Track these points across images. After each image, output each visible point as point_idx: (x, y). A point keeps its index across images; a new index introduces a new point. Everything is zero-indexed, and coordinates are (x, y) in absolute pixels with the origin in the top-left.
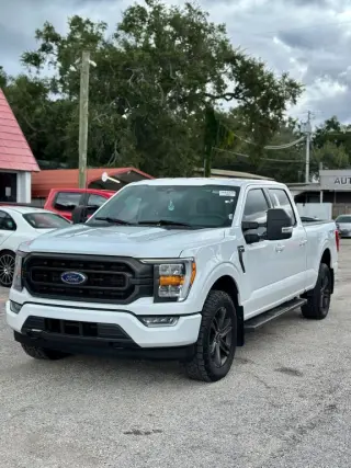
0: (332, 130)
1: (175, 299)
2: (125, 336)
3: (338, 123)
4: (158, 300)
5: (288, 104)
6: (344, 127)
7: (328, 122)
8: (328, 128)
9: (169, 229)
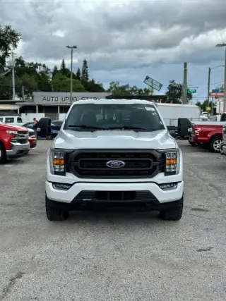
0: (20, 65)
1: (174, 173)
2: (153, 197)
3: (23, 61)
4: (167, 174)
5: (11, 46)
6: (28, 64)
7: (17, 60)
8: (17, 64)
9: (137, 132)
